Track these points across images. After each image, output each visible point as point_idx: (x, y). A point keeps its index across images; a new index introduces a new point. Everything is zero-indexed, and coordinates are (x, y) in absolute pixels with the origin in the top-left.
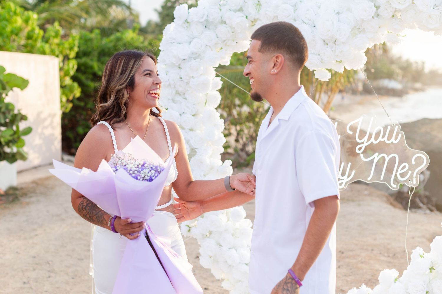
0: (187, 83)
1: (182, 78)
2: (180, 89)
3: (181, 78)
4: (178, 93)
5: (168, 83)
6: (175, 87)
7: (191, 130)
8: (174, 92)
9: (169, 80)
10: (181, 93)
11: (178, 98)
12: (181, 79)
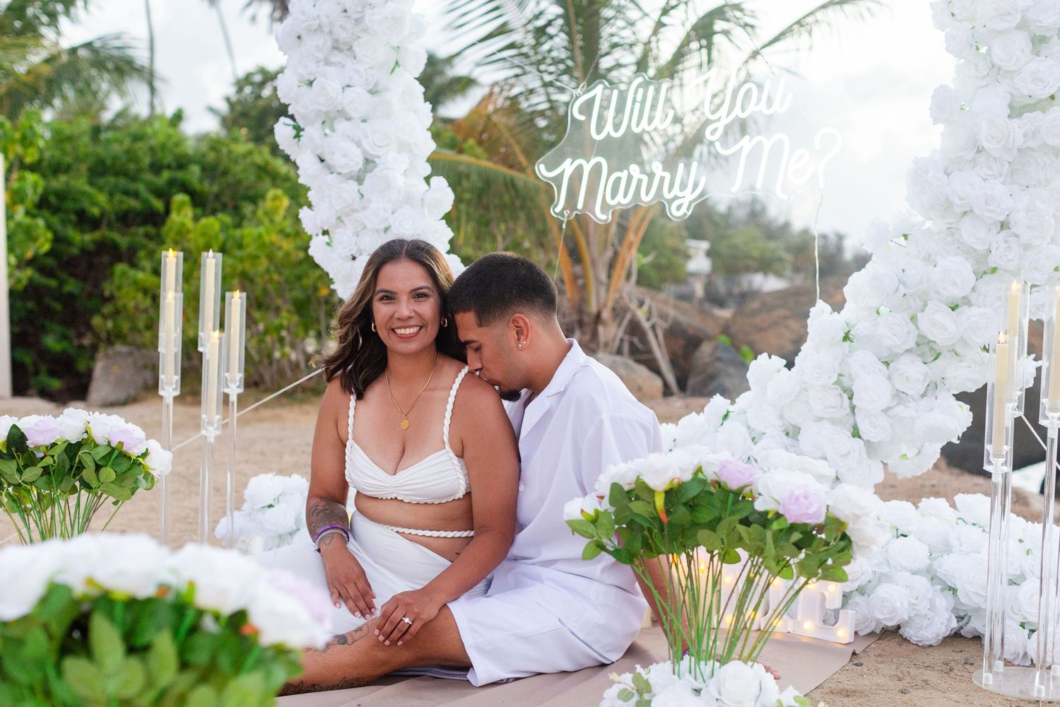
0: (358, 21)
1: (348, 10)
2: (343, 36)
3: (345, 11)
4: (336, 48)
5: (317, 22)
6: (331, 32)
7: (364, 121)
8: (329, 43)
9: (318, 16)
10: (342, 47)
11: (337, 57)
12: (345, 14)
